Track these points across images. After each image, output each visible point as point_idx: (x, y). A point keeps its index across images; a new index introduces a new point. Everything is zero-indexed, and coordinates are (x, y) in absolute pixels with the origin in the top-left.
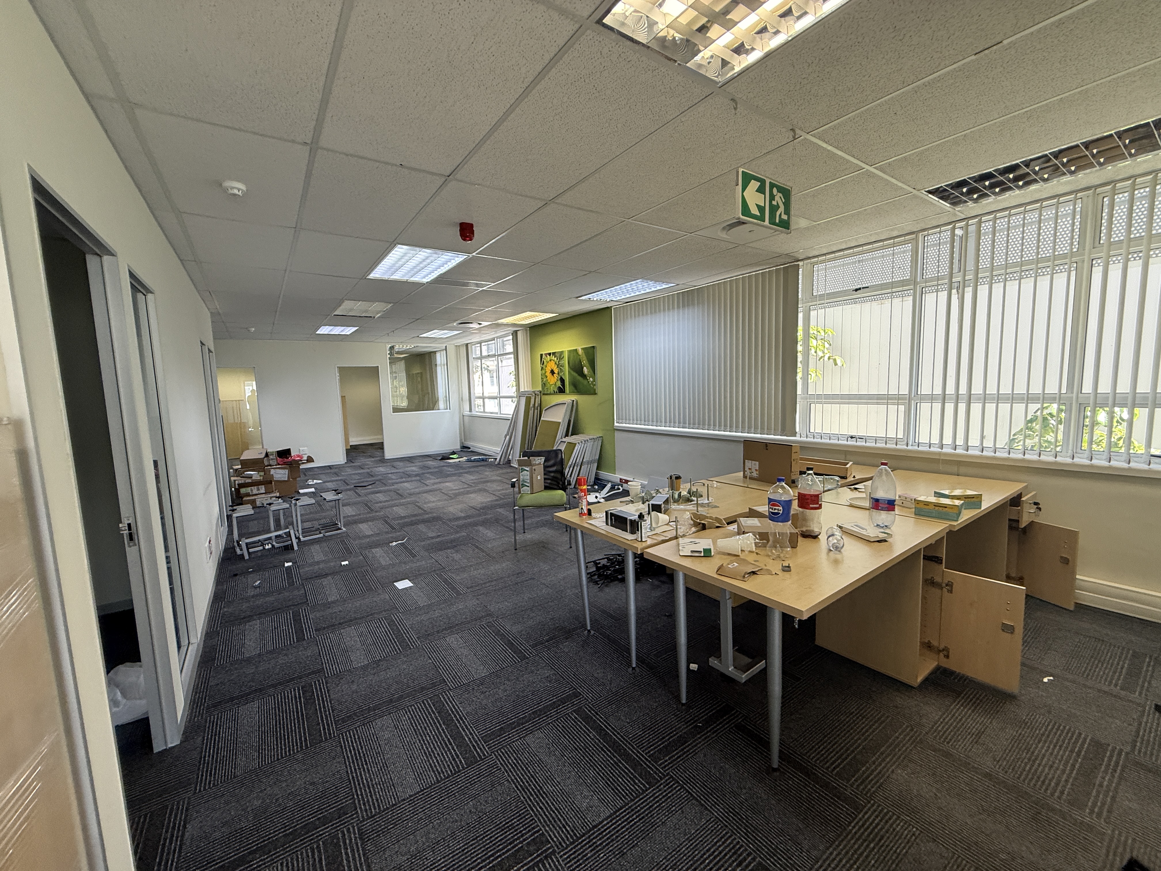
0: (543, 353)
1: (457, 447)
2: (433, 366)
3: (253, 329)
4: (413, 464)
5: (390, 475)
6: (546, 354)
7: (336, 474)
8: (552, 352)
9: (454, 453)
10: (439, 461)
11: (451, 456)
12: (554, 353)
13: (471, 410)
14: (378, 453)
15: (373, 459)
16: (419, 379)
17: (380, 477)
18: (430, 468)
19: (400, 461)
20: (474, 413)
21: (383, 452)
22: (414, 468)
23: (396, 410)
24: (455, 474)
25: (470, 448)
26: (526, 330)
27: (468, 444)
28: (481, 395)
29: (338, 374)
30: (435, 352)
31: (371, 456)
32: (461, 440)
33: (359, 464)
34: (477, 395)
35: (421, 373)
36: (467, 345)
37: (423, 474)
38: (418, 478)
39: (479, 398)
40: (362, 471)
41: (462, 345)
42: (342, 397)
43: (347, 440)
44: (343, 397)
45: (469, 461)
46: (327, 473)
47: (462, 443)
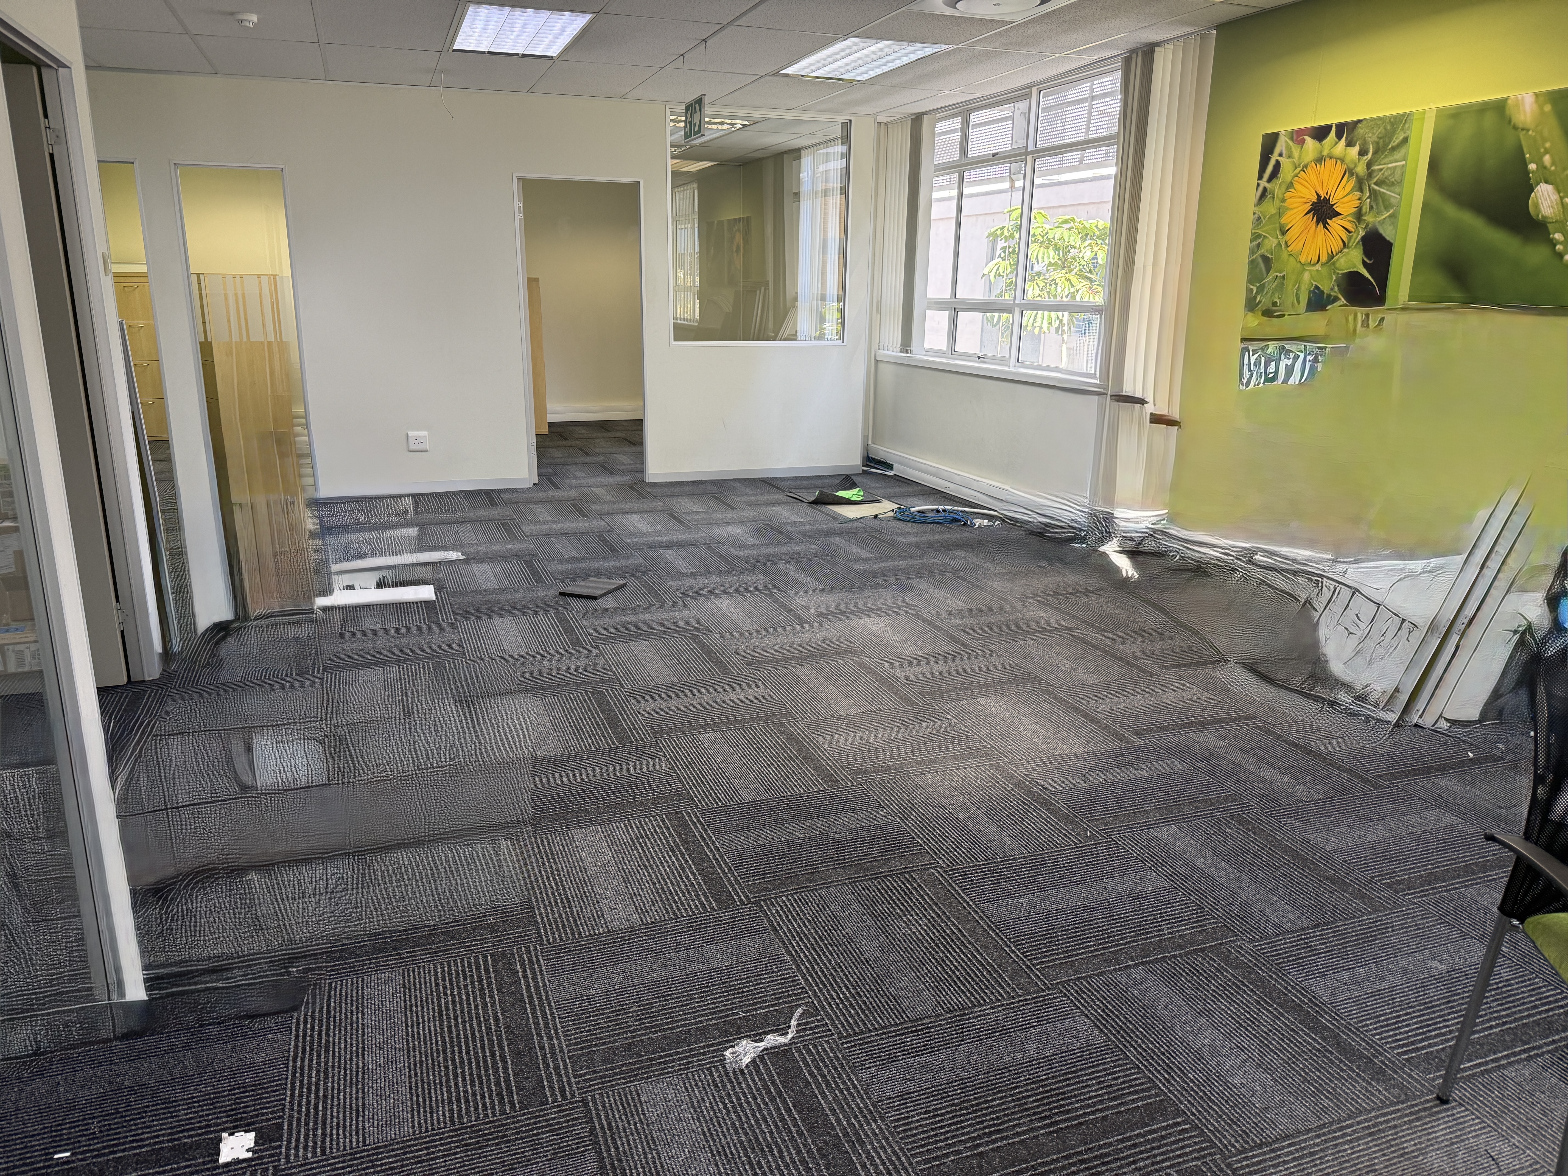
0: (1283, 127)
1: (854, 460)
2: (788, 200)
3: (254, 18)
4: (730, 515)
5: (669, 553)
6: (1298, 136)
7: (507, 527)
8: (1333, 120)
9: (848, 482)
10: (809, 510)
11: (842, 494)
12: (1341, 129)
13: (906, 345)
14: (624, 459)
15: (611, 480)
16: (739, 239)
17: (638, 560)
18: (789, 538)
19: (691, 495)
20: (918, 354)
21: (641, 457)
22: (736, 531)
23: (683, 332)
24: (881, 574)
25: (890, 467)
26: (1203, 38)
27: (883, 451)
28: (947, 295)
29: (518, 204)
30: (796, 153)
31: (607, 469)
32: (865, 438)
33: (572, 493)
34: (932, 294)
35: (747, 221)
36: (917, 120)
37: (773, 559)
38: (759, 578)
39: (940, 305)
40: (582, 524)
41: (900, 121)
42: (530, 280)
43: (539, 407)
44: (532, 283)
45: (903, 516)
46: (480, 520)
47: (866, 448)
